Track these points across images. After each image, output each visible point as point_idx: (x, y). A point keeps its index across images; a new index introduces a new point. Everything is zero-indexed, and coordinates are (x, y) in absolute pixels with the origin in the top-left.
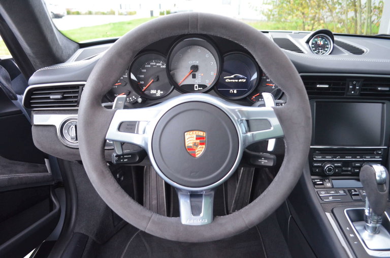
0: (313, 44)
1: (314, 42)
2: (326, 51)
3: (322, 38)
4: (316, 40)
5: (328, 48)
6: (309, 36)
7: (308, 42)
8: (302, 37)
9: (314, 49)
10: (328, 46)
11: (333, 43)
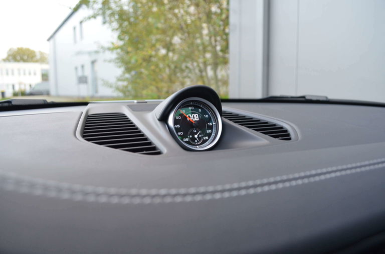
0: (176, 122)
1: (179, 118)
2: (209, 135)
3: (196, 106)
4: (183, 111)
5: (211, 128)
6: (165, 103)
7: (164, 119)
8: (151, 108)
9: (182, 133)
10: (211, 124)
11: (221, 116)
